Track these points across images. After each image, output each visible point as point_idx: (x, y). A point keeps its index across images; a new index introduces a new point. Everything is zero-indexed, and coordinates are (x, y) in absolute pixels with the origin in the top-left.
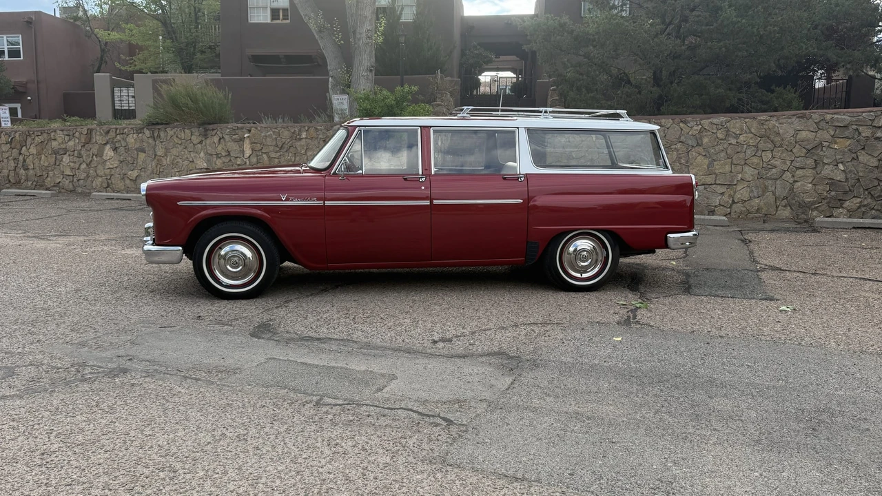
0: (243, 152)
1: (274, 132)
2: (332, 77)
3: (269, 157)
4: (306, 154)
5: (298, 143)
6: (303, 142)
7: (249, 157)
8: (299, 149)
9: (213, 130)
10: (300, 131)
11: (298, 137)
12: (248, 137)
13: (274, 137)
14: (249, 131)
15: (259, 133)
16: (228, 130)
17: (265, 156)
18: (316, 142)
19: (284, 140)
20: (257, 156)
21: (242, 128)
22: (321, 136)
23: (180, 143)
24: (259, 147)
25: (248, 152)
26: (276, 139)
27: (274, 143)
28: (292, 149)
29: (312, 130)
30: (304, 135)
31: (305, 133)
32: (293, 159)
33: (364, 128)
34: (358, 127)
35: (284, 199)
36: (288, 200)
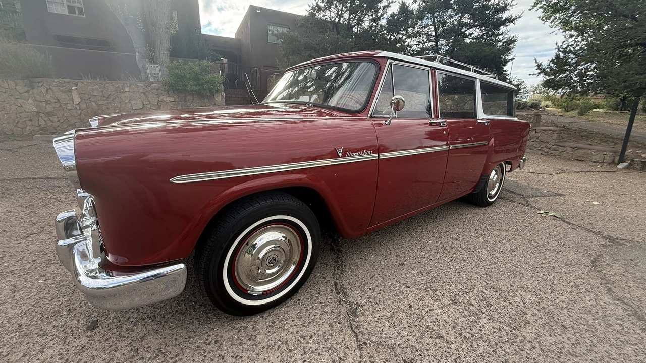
0: (72, 100)
1: (100, 87)
2: (138, 53)
3: (97, 104)
4: (130, 103)
5: (122, 95)
6: (127, 94)
7: (79, 104)
8: (123, 99)
9: (39, 82)
10: (123, 86)
11: (122, 91)
12: (76, 89)
13: (100, 90)
14: (76, 85)
15: (86, 86)
16: (55, 83)
17: (93, 104)
18: (138, 95)
19: (109, 93)
20: (86, 103)
21: (68, 82)
22: (141, 91)
23: (4, 91)
24: (87, 97)
25: (77, 100)
26: (103, 92)
27: (101, 94)
28: (117, 99)
29: (133, 86)
30: (127, 89)
31: (128, 88)
32: (119, 106)
33: (393, 61)
34: (389, 60)
35: (340, 155)
36: (344, 155)
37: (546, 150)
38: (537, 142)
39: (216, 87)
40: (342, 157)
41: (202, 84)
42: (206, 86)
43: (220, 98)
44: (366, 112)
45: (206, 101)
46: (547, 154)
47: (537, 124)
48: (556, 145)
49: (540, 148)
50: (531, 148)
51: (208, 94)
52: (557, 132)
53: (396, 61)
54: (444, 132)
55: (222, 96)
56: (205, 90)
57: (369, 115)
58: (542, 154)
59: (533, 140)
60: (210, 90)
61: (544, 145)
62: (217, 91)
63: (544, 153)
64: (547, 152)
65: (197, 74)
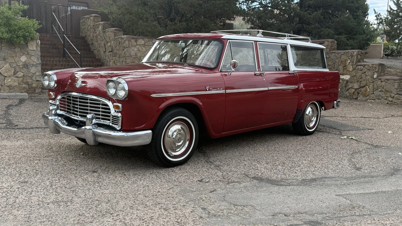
33: (231, 40)
34: (229, 40)
35: (208, 89)
36: (209, 90)
37: (391, 99)
38: (383, 91)
39: (32, 34)
40: (208, 90)
41: (15, 31)
42: (20, 33)
43: (34, 47)
44: (218, 68)
45: (17, 50)
46: (391, 104)
47: (382, 74)
48: (397, 94)
49: (385, 98)
50: (379, 98)
51: (22, 42)
52: (397, 81)
53: (233, 40)
54: (264, 79)
55: (37, 44)
56: (18, 37)
57: (220, 70)
58: (388, 103)
59: (379, 90)
60: (25, 37)
61: (388, 95)
62: (32, 39)
63: (389, 103)
64: (392, 101)
65: (8, 19)
